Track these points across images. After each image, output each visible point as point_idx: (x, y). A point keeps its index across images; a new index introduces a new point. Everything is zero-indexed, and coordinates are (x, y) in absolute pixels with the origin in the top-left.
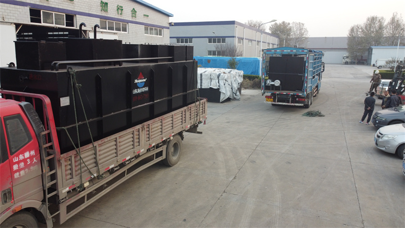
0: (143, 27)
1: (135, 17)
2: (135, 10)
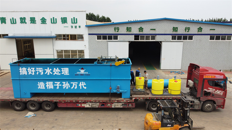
0: (209, 36)
1: (201, 31)
2: (202, 28)
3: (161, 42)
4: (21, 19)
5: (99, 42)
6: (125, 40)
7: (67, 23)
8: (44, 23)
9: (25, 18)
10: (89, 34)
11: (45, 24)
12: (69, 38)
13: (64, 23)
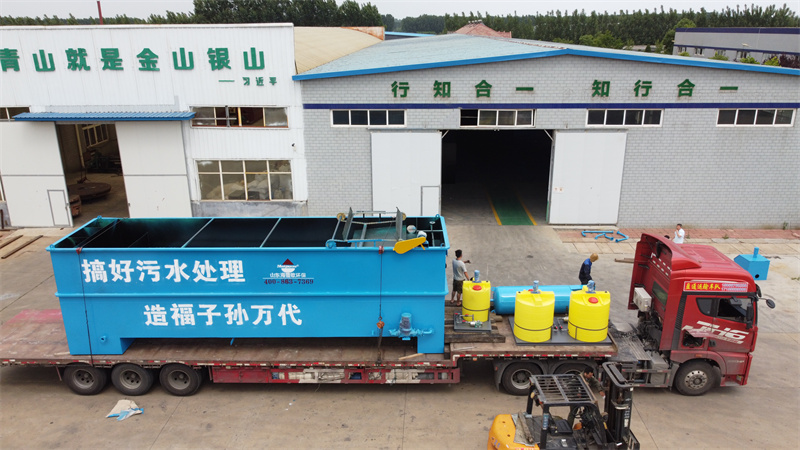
0: (716, 112)
1: (690, 95)
2: (692, 82)
3: (551, 132)
4: (70, 53)
5: (339, 131)
6: (429, 127)
7: (230, 68)
8: (149, 69)
9: (82, 52)
10: (307, 106)
11: (155, 73)
12: (237, 120)
13: (220, 67)
